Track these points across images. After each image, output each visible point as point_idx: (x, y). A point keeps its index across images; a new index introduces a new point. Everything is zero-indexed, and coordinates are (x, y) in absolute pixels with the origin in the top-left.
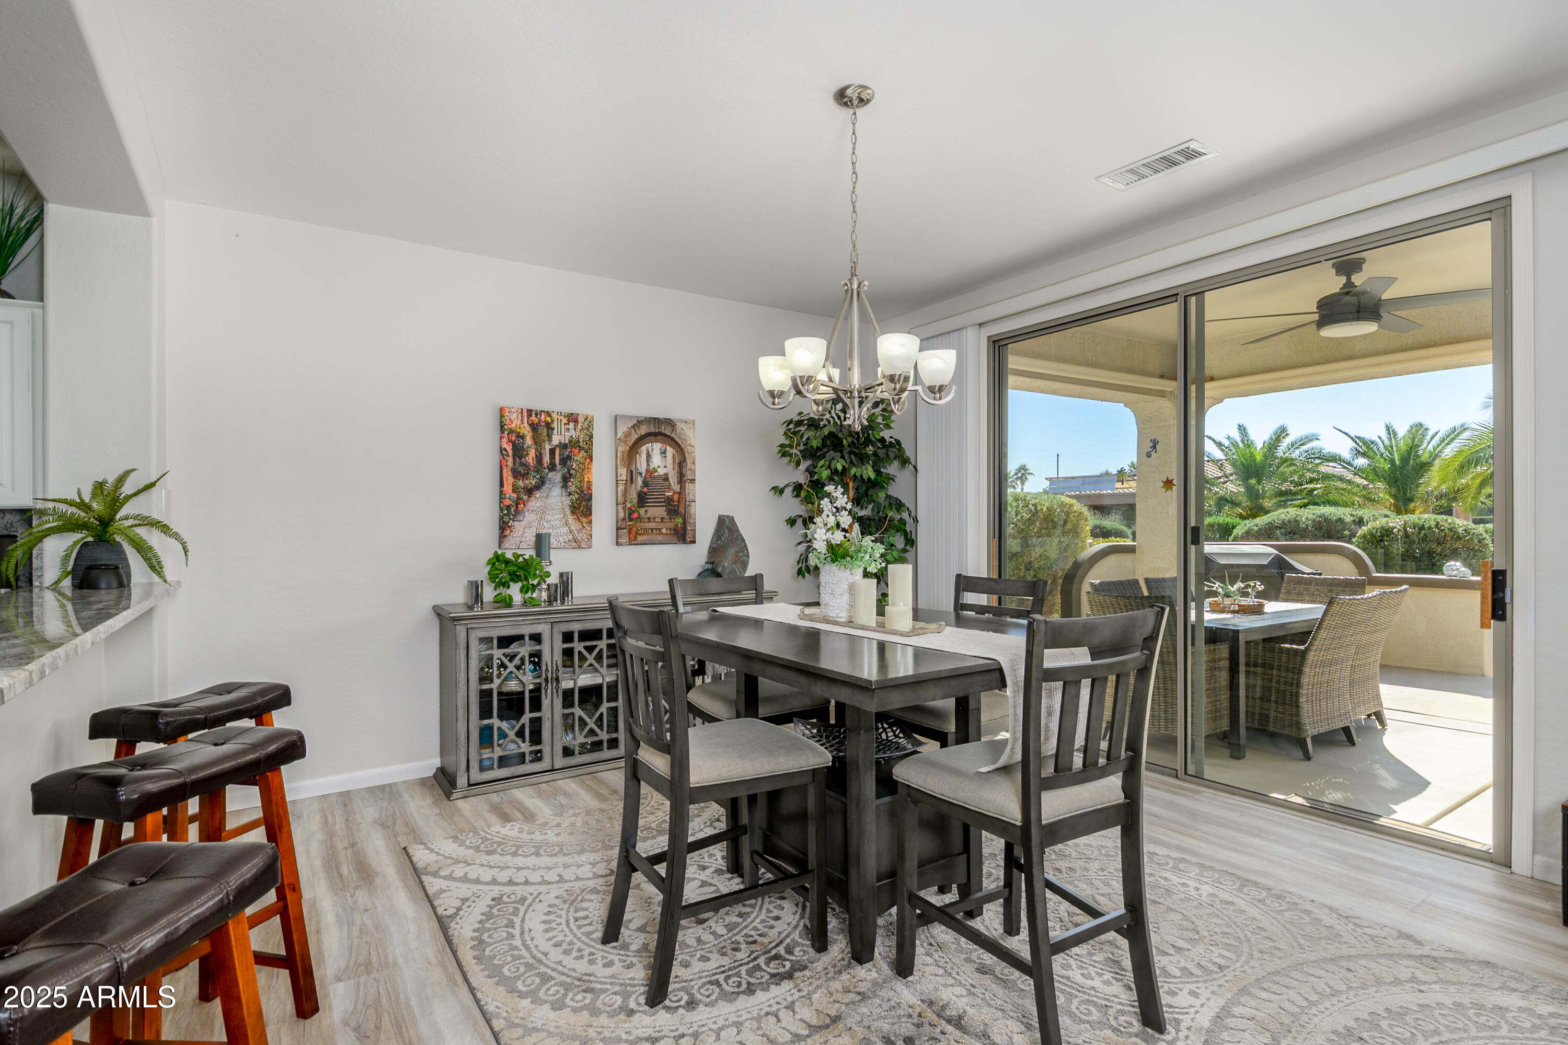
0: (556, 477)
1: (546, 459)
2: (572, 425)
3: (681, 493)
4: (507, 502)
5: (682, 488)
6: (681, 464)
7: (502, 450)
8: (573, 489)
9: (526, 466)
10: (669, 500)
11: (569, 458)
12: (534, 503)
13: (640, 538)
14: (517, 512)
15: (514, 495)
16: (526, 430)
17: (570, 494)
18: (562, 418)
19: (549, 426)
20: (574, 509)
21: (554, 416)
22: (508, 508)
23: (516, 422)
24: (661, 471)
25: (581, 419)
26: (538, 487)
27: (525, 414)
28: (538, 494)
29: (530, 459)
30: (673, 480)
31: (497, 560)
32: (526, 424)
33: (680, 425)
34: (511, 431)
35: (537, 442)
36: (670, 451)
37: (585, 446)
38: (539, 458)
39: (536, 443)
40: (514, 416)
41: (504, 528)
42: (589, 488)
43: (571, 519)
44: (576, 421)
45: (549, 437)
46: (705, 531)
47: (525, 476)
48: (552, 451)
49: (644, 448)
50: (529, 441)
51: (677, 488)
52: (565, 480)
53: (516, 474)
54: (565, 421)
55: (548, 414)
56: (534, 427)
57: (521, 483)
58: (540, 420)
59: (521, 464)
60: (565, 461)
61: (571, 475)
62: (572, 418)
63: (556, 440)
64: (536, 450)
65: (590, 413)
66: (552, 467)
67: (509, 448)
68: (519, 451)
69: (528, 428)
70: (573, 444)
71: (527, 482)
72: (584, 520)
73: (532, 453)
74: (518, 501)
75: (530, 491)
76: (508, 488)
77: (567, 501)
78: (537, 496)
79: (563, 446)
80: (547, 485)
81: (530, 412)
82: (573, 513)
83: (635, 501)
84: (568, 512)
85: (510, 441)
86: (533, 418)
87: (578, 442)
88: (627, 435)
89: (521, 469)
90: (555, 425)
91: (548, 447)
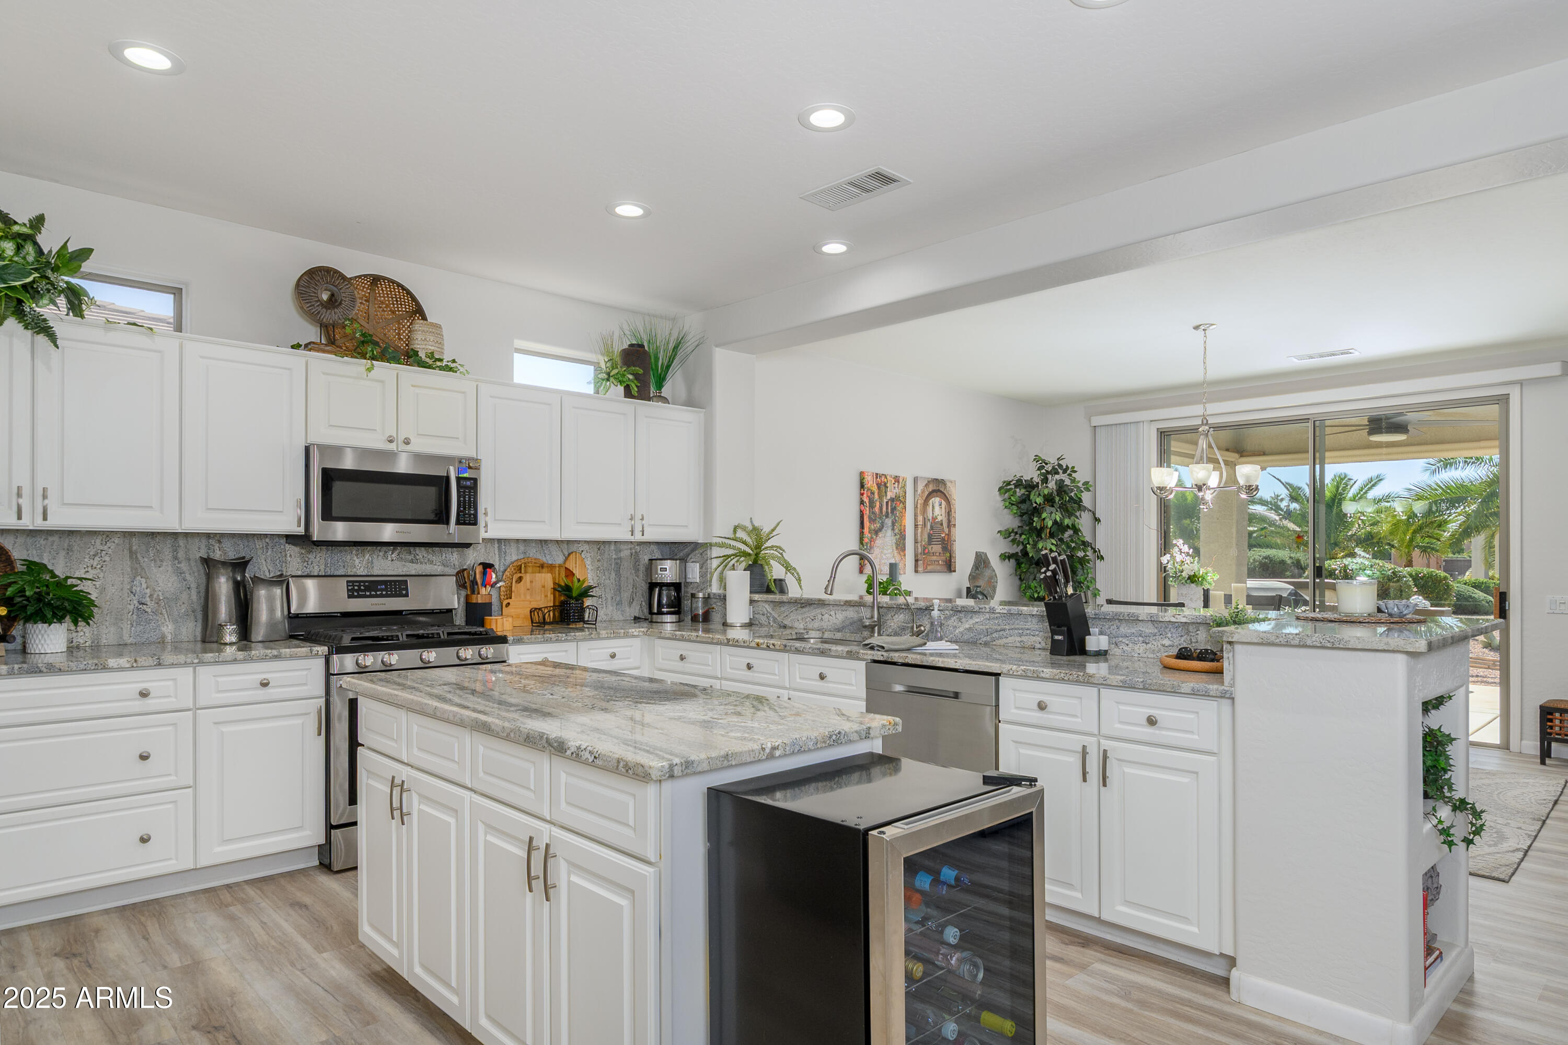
0: (889, 521)
1: (884, 509)
2: (896, 484)
3: (949, 535)
4: (865, 539)
5: (950, 531)
6: (949, 514)
7: (862, 502)
8: (897, 531)
9: (874, 513)
10: (943, 539)
12: (879, 540)
13: (929, 568)
14: (870, 547)
15: (869, 535)
16: (875, 489)
17: (896, 535)
18: (892, 479)
19: (886, 485)
20: (897, 545)
21: (888, 477)
22: (866, 543)
23: (869, 482)
24: (939, 518)
25: (901, 480)
26: (880, 529)
27: (875, 476)
28: (880, 535)
29: (877, 508)
30: (945, 525)
32: (875, 484)
33: (948, 484)
34: (867, 488)
35: (880, 497)
36: (943, 502)
37: (902, 499)
38: (881, 508)
39: (879, 497)
40: (869, 478)
42: (905, 531)
43: (898, 552)
44: (898, 482)
45: (886, 493)
46: (964, 562)
47: (875, 521)
48: (887, 503)
49: (931, 501)
50: (876, 497)
51: (946, 530)
52: (893, 524)
53: (872, 521)
54: (893, 482)
55: (885, 476)
56: (879, 486)
57: (872, 527)
58: (881, 481)
59: (872, 512)
60: (894, 509)
61: (896, 521)
62: (897, 479)
63: (889, 494)
64: (880, 502)
65: (905, 476)
66: (887, 516)
67: (866, 500)
68: (870, 502)
69: (876, 487)
70: (897, 498)
71: (875, 526)
72: (902, 553)
73: (878, 504)
74: (872, 540)
75: (877, 532)
76: (866, 530)
77: (894, 540)
78: (880, 536)
79: (892, 500)
80: (884, 528)
81: (877, 475)
83: (927, 540)
84: (895, 548)
85: (868, 496)
86: (878, 479)
87: (899, 497)
88: (923, 492)
89: (872, 515)
90: (888, 485)
91: (885, 501)
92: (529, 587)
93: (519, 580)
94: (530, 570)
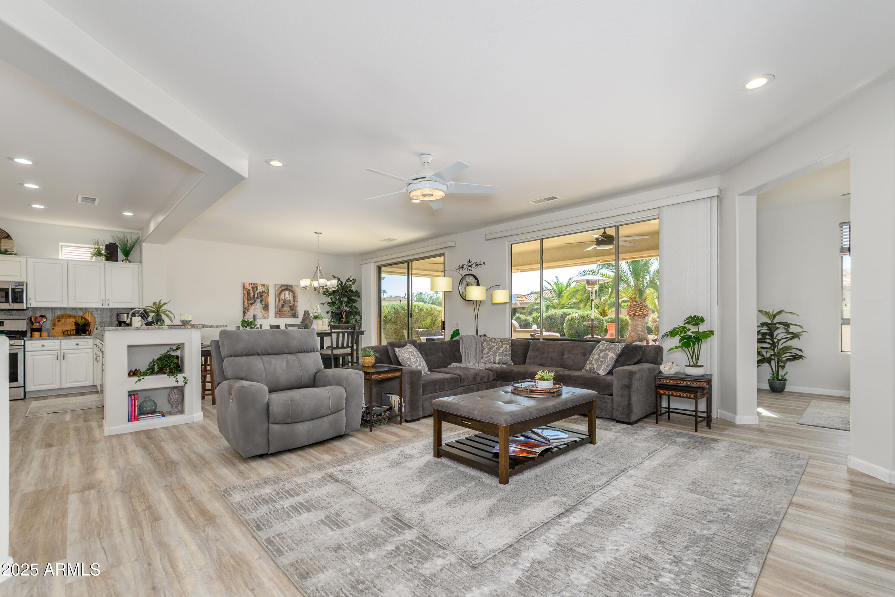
0: (259, 300)
1: (256, 296)
2: (263, 287)
3: (294, 305)
4: (245, 307)
5: (294, 303)
6: (294, 297)
7: (244, 294)
8: (263, 303)
9: (251, 298)
10: (291, 306)
11: (262, 295)
12: (253, 307)
13: (282, 316)
14: (248, 309)
15: (247, 305)
16: (250, 289)
17: (263, 305)
18: (260, 285)
19: (257, 287)
20: (264, 309)
21: (258, 285)
22: (246, 308)
23: (247, 286)
24: (288, 299)
25: (265, 285)
26: (254, 303)
28: (254, 305)
29: (252, 296)
30: (292, 301)
31: (243, 321)
32: (250, 287)
33: (293, 286)
34: (246, 289)
35: (254, 292)
36: (291, 293)
37: (267, 292)
38: (254, 296)
40: (247, 285)
41: (245, 313)
42: (268, 303)
43: (263, 311)
44: (264, 286)
45: (257, 290)
46: (301, 315)
47: (250, 300)
48: (258, 294)
49: (283, 293)
50: (251, 291)
51: (293, 303)
52: (261, 301)
53: (248, 300)
55: (256, 284)
56: (253, 288)
57: (249, 302)
58: (254, 286)
59: (249, 297)
60: (261, 296)
61: (263, 300)
62: (263, 285)
63: (259, 291)
65: (268, 283)
66: (258, 298)
67: (246, 293)
68: (249, 294)
70: (263, 292)
71: (251, 302)
72: (266, 311)
73: (252, 294)
74: (248, 307)
75: (251, 304)
76: (246, 303)
77: (262, 307)
79: (260, 292)
80: (256, 303)
81: (251, 284)
82: (263, 309)
83: (281, 306)
84: (262, 309)
85: (246, 291)
87: (265, 291)
88: (278, 289)
89: (249, 299)
91: (256, 293)
92: (63, 323)
93: (59, 321)
94: (64, 317)
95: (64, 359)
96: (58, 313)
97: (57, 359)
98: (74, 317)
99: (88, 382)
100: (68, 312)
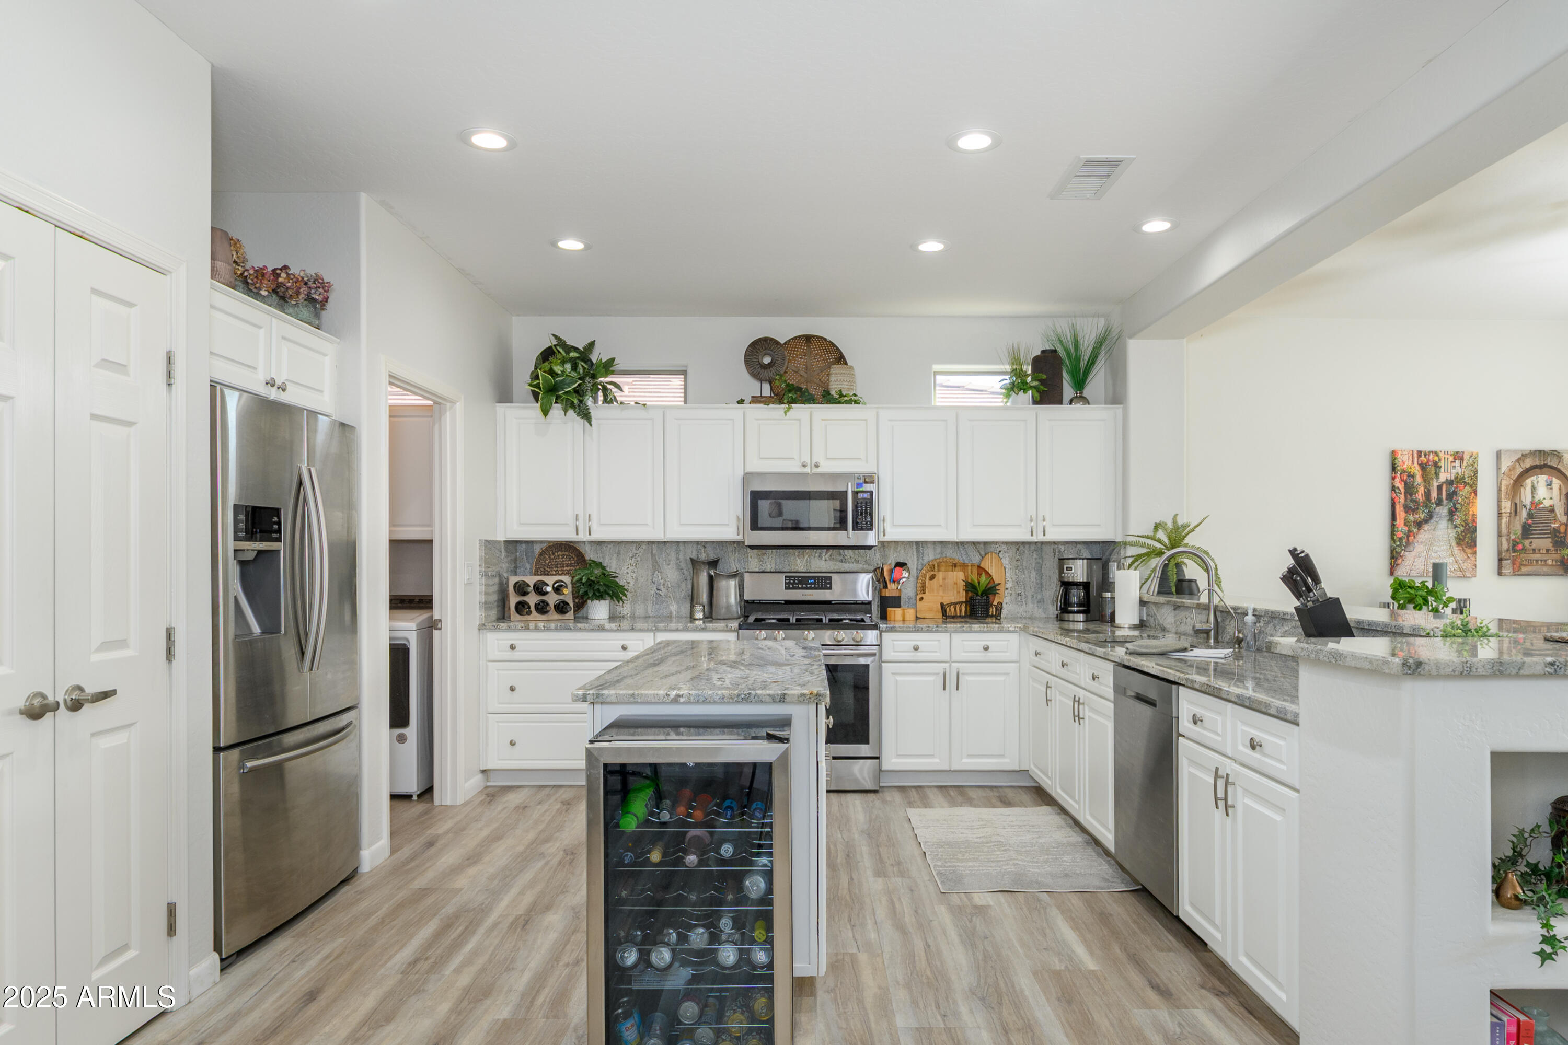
0: (1443, 511)
1: (1434, 495)
2: (1458, 462)
4: (1400, 534)
7: (1393, 488)
8: (1458, 522)
9: (1415, 501)
10: (1556, 531)
11: (1455, 493)
12: (1424, 535)
13: (1525, 569)
14: (1408, 543)
15: (1406, 529)
16: (1416, 470)
17: (1456, 527)
18: (1449, 456)
19: (1436, 465)
20: (1460, 541)
21: (1442, 455)
22: (1400, 539)
23: (1407, 463)
24: (1547, 503)
25: (1466, 457)
26: (1426, 521)
27: (1415, 455)
28: (1426, 527)
29: (1420, 495)
30: (1560, 511)
31: (1400, 587)
32: (1416, 464)
33: (1565, 457)
34: (1403, 471)
35: (1426, 479)
36: (1557, 482)
37: (1469, 482)
38: (1428, 494)
39: (1425, 481)
40: (1406, 458)
41: (1394, 557)
42: (1474, 521)
43: (1456, 550)
44: (1462, 459)
45: (1437, 474)
47: (1415, 511)
48: (1440, 488)
49: (1529, 481)
50: (1418, 479)
51: (1563, 519)
52: (1451, 513)
53: (1407, 509)
54: (1451, 459)
55: (1436, 454)
56: (1423, 467)
57: (1411, 518)
58: (1428, 460)
59: (1412, 500)
60: (1450, 496)
61: (1456, 509)
62: (1458, 456)
63: (1443, 477)
64: (1425, 487)
65: (1474, 450)
66: (1439, 503)
67: (1401, 486)
68: (1410, 489)
69: (1418, 468)
70: (1459, 480)
71: (1417, 516)
72: (1469, 551)
73: (1421, 490)
74: (1409, 534)
75: (1419, 525)
76: (1400, 522)
77: (1453, 533)
78: (1426, 529)
79: (1450, 483)
80: (1434, 519)
81: (1419, 453)
82: (1458, 544)
83: (1520, 532)
84: (1454, 543)
85: (1402, 480)
86: (1423, 458)
87: (1464, 478)
88: (1512, 469)
89: (1412, 505)
90: (1442, 464)
91: (1435, 484)
92: (941, 582)
93: (932, 578)
94: (943, 568)
95: (957, 689)
96: (930, 555)
97: (944, 689)
98: (964, 566)
99: (1007, 760)
100: (950, 553)
